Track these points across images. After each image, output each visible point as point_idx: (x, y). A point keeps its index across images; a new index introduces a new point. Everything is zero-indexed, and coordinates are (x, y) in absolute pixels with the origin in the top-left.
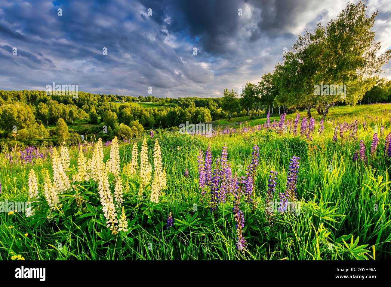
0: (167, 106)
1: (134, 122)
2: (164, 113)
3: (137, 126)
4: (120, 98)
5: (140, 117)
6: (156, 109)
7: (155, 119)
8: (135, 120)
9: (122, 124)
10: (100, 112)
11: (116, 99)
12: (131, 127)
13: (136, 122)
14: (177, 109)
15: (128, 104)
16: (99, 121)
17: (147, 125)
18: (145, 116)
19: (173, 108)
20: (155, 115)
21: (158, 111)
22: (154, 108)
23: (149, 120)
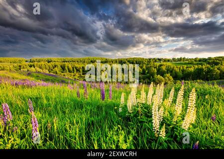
0: (195, 64)
1: (167, 75)
2: (192, 69)
3: (168, 78)
4: (160, 60)
5: (171, 72)
6: (185, 66)
7: (183, 73)
8: (168, 73)
9: (159, 76)
10: (147, 68)
11: (158, 61)
12: (164, 78)
13: (168, 75)
14: (205, 67)
15: (165, 63)
16: (146, 73)
17: (176, 77)
18: (175, 71)
19: (201, 66)
20: (183, 71)
21: (187, 68)
22: (183, 66)
23: (178, 74)
